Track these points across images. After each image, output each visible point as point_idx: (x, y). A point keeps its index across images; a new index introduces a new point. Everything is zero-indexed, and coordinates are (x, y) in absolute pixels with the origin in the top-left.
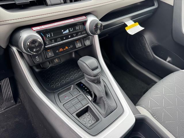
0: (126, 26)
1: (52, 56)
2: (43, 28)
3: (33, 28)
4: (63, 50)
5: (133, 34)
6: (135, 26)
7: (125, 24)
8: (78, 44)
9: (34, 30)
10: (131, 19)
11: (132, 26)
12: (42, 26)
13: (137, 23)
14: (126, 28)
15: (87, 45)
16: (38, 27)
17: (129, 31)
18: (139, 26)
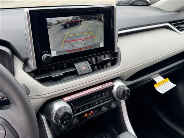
0: (155, 83)
1: (77, 122)
2: (73, 97)
3: (64, 99)
4: (88, 115)
5: (163, 93)
6: (165, 82)
7: (153, 80)
8: (104, 108)
9: (65, 100)
10: (160, 75)
11: (162, 83)
12: (72, 96)
13: (167, 79)
14: (155, 86)
15: (112, 108)
16: (69, 97)
17: (158, 89)
18: (169, 82)
